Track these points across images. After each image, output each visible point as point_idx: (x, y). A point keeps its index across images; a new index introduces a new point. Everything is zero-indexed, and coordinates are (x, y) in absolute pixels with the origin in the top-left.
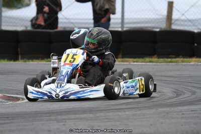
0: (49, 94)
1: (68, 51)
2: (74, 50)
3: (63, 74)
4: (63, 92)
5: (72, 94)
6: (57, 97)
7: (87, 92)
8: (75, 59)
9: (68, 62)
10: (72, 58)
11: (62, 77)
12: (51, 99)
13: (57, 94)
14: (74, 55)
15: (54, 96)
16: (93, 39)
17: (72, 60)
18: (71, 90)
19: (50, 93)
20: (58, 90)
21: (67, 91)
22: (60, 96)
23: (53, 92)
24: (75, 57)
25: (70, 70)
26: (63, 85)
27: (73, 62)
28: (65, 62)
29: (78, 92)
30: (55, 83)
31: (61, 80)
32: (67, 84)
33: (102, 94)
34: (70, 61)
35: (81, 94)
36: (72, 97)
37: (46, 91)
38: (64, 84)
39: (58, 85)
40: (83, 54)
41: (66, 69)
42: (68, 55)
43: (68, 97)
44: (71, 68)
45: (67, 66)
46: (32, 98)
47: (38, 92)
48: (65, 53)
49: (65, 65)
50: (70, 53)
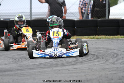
1: (53, 30)
2: (57, 29)
3: (56, 43)
4: (59, 53)
5: (63, 54)
6: (55, 56)
7: (72, 53)
8: (59, 34)
10: (57, 33)
11: (56, 45)
12: (51, 57)
13: (55, 55)
14: (57, 32)
15: (54, 56)
17: (58, 35)
18: (63, 52)
19: (51, 54)
20: (56, 52)
22: (57, 56)
23: (52, 53)
24: (58, 33)
25: (59, 41)
26: (57, 49)
27: (59, 36)
28: (54, 36)
29: (67, 53)
30: (53, 48)
32: (60, 49)
34: (57, 36)
35: (69, 54)
36: (64, 56)
37: (48, 53)
40: (62, 31)
41: (56, 40)
42: (54, 32)
43: (61, 56)
44: (59, 39)
45: (56, 38)
47: (42, 54)
48: (51, 31)
49: (54, 37)
50: (54, 31)
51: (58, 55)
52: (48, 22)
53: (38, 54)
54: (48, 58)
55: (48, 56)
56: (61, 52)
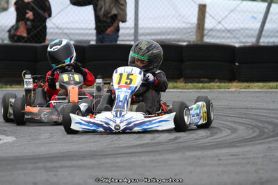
0: (106, 126)
1: (120, 70)
2: (128, 69)
3: (121, 99)
4: (125, 123)
5: (136, 125)
6: (117, 129)
7: (155, 123)
8: (131, 80)
9: (123, 83)
10: (128, 78)
11: (120, 104)
12: (108, 131)
13: (117, 125)
14: (129, 75)
15: (113, 128)
16: (143, 55)
17: (128, 81)
18: (135, 120)
19: (107, 124)
20: (118, 120)
21: (129, 121)
22: (122, 128)
23: (111, 123)
24: (130, 77)
25: (128, 94)
26: (123, 113)
27: (130, 83)
28: (119, 83)
29: (145, 122)
30: (113, 111)
31: (120, 107)
32: (128, 112)
33: (171, 125)
34: (126, 83)
35: (148, 125)
36: (136, 129)
37: (101, 121)
38: (125, 113)
39: (116, 114)
40: (140, 73)
41: (123, 94)
42: (121, 75)
43: (131, 128)
44: (130, 91)
45: (124, 89)
46: (81, 130)
47: (89, 122)
48: (116, 72)
49: (120, 87)
50: (123, 72)
51: (123, 126)
52: (49, 52)
53: (80, 123)
54: (101, 133)
55: (101, 129)
56: (132, 120)
